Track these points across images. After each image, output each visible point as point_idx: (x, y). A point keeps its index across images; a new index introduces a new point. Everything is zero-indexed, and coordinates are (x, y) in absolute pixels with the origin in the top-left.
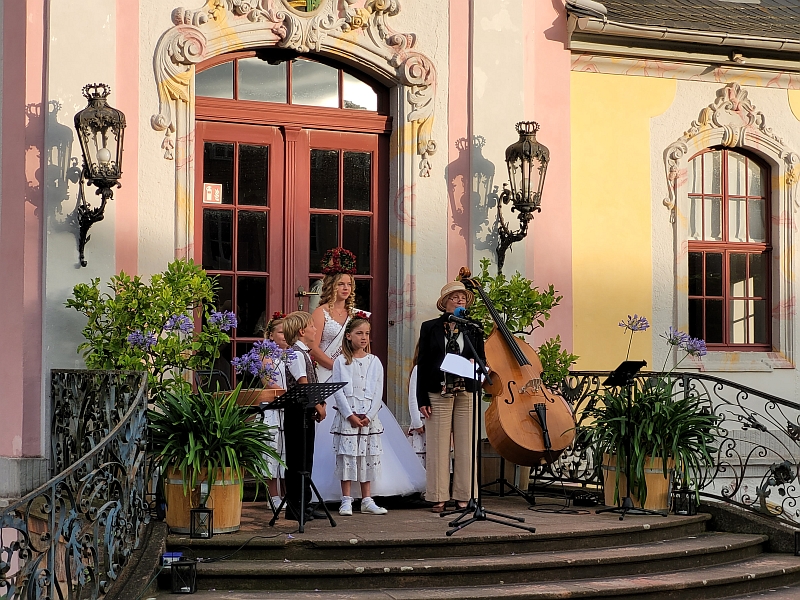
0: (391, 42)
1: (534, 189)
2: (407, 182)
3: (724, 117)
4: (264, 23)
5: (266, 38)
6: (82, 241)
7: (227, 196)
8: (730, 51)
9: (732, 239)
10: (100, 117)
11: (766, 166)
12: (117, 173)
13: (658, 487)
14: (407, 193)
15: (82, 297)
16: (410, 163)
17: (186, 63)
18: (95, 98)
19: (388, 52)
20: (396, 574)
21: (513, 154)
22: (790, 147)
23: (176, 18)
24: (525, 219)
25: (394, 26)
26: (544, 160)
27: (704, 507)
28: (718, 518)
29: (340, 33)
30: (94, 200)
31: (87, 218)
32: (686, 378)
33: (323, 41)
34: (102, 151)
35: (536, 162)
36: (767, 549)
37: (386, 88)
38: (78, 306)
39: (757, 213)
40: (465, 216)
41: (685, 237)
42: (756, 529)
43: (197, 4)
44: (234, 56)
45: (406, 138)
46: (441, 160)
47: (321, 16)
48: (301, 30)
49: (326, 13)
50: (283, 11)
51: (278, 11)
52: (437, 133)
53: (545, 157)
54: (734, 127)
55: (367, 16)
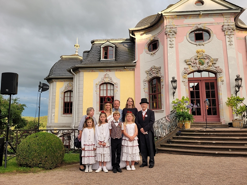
0: (216, 67)
1: (240, 84)
2: (220, 85)
4: (196, 67)
5: (196, 69)
6: (174, 96)
7: (193, 89)
10: (174, 81)
12: (176, 87)
14: (220, 87)
15: (173, 102)
16: (220, 83)
17: (186, 74)
18: (173, 78)
19: (215, 69)
20: (210, 135)
21: (236, 80)
23: (185, 69)
25: (216, 65)
29: (207, 67)
30: (174, 91)
31: (174, 93)
33: (205, 68)
34: (174, 85)
35: (240, 81)
37: (215, 73)
40: (229, 89)
43: (187, 67)
44: (193, 72)
45: (219, 80)
46: (225, 82)
47: (204, 65)
48: (202, 68)
49: (205, 65)
50: (199, 66)
51: (198, 65)
52: (224, 78)
53: (241, 79)
55: (211, 65)
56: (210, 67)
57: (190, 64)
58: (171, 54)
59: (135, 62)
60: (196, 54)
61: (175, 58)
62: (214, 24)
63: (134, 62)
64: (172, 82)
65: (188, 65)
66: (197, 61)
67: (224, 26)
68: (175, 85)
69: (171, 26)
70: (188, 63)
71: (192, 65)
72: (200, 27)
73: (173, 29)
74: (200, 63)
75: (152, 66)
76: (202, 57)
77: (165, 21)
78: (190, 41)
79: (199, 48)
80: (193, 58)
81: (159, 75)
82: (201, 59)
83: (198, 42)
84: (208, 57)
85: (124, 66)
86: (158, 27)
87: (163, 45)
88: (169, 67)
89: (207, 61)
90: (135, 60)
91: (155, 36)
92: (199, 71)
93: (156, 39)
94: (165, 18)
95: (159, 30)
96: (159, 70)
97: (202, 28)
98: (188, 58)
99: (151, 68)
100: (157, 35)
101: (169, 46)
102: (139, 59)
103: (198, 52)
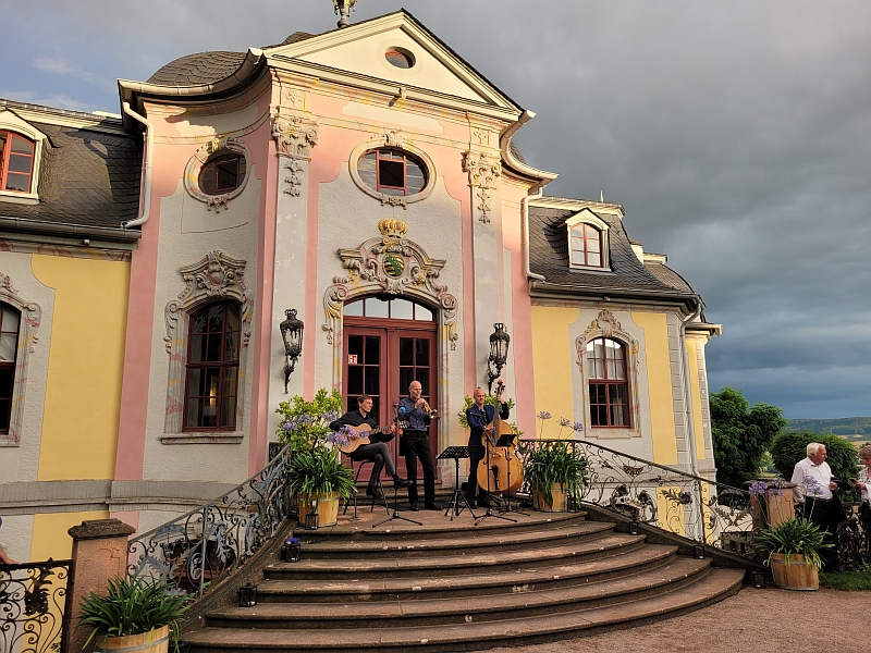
0: (437, 290)
1: (503, 354)
2: (445, 352)
3: (602, 324)
4: (376, 282)
5: (374, 287)
6: (287, 381)
7: (360, 361)
8: (604, 295)
9: (609, 378)
10: (292, 325)
11: (623, 346)
12: (299, 350)
13: (559, 498)
14: (445, 358)
15: (283, 408)
16: (445, 344)
17: (339, 301)
18: (291, 314)
19: (434, 294)
20: (405, 550)
21: (493, 338)
22: (633, 337)
23: (334, 281)
24: (499, 368)
25: (438, 283)
26: (508, 341)
27: (584, 508)
28: (592, 514)
29: (411, 286)
30: (290, 362)
31: (288, 371)
32: (573, 442)
33: (403, 288)
34: (293, 340)
35: (504, 342)
36: (617, 530)
37: (434, 309)
38: (281, 412)
39: (619, 366)
40: (471, 370)
41: (587, 377)
42: (610, 520)
43: (344, 274)
44: (364, 297)
45: (444, 332)
46: (460, 343)
47: (403, 278)
48: (393, 284)
49: (405, 277)
50: (384, 277)
51: (382, 276)
52: (459, 329)
53: (507, 339)
54: (607, 328)
55: (424, 279)
56: (421, 287)
57: (355, 268)
58: (288, 217)
59: (138, 227)
60: (378, 234)
61: (304, 238)
62: (440, 141)
63: (130, 223)
64: (284, 327)
65: (349, 268)
66: (380, 259)
67: (470, 156)
68: (296, 341)
69: (298, 115)
70: (348, 261)
71: (362, 271)
72: (395, 141)
73: (304, 127)
74: (388, 269)
75: (210, 251)
76: (395, 248)
77: (275, 88)
78: (362, 184)
79: (391, 215)
80: (368, 247)
81: (235, 293)
82: (393, 253)
83: (388, 193)
84: (416, 252)
85: (81, 236)
86: (247, 104)
87: (263, 177)
88: (276, 268)
89: (413, 263)
90: (136, 216)
91: (232, 136)
92: (384, 296)
93: (235, 149)
94: (276, 76)
95: (249, 116)
96: (236, 271)
97: (405, 147)
98: (349, 244)
99: (203, 261)
100: (242, 133)
101: (283, 186)
102: (155, 213)
103: (384, 229)
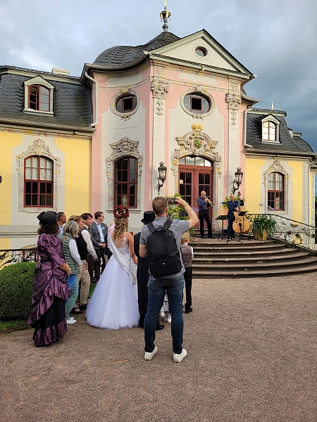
0: (214, 153)
1: (240, 180)
2: (216, 180)
3: (275, 167)
4: (191, 151)
5: (191, 153)
6: (159, 190)
7: (184, 182)
8: (277, 154)
9: (276, 190)
10: (162, 168)
11: (283, 176)
12: (165, 178)
13: (265, 235)
14: (216, 182)
16: (216, 176)
17: (177, 158)
18: (161, 165)
19: (213, 155)
21: (236, 174)
22: (288, 172)
23: (175, 150)
24: (238, 186)
25: (214, 151)
26: (242, 175)
28: (276, 241)
29: (204, 152)
31: (160, 186)
32: (270, 215)
33: (201, 154)
36: (286, 247)
37: (212, 162)
39: (281, 185)
40: (226, 186)
41: (267, 189)
42: (284, 243)
43: (179, 147)
44: (186, 156)
45: (216, 171)
46: (222, 175)
48: (197, 152)
49: (202, 148)
51: (193, 148)
52: (222, 170)
54: (277, 168)
55: (209, 149)
56: (208, 153)
57: (183, 145)
58: (158, 124)
60: (192, 130)
61: (164, 133)
63: (91, 125)
64: (159, 169)
65: (181, 145)
66: (193, 141)
67: (229, 95)
68: (164, 175)
69: (161, 80)
70: (180, 142)
71: (186, 146)
72: (199, 89)
73: (163, 85)
74: (196, 145)
75: (123, 137)
76: (199, 136)
78: (185, 109)
79: (197, 122)
80: (188, 136)
81: (134, 154)
82: (198, 139)
83: (195, 113)
84: (207, 138)
85: (74, 131)
86: (137, 73)
88: (154, 145)
89: (205, 142)
91: (131, 87)
92: (193, 156)
93: (132, 93)
94: (152, 62)
95: (138, 79)
96: (135, 146)
97: (202, 92)
98: (180, 135)
99: (120, 141)
100: (135, 86)
101: (156, 111)
102: (100, 121)
103: (194, 128)
